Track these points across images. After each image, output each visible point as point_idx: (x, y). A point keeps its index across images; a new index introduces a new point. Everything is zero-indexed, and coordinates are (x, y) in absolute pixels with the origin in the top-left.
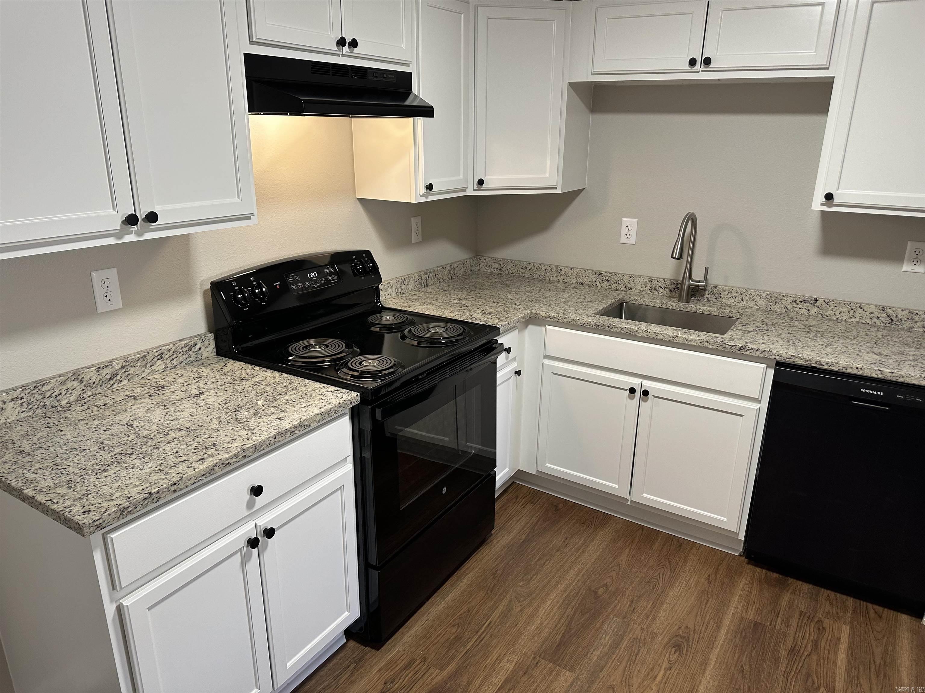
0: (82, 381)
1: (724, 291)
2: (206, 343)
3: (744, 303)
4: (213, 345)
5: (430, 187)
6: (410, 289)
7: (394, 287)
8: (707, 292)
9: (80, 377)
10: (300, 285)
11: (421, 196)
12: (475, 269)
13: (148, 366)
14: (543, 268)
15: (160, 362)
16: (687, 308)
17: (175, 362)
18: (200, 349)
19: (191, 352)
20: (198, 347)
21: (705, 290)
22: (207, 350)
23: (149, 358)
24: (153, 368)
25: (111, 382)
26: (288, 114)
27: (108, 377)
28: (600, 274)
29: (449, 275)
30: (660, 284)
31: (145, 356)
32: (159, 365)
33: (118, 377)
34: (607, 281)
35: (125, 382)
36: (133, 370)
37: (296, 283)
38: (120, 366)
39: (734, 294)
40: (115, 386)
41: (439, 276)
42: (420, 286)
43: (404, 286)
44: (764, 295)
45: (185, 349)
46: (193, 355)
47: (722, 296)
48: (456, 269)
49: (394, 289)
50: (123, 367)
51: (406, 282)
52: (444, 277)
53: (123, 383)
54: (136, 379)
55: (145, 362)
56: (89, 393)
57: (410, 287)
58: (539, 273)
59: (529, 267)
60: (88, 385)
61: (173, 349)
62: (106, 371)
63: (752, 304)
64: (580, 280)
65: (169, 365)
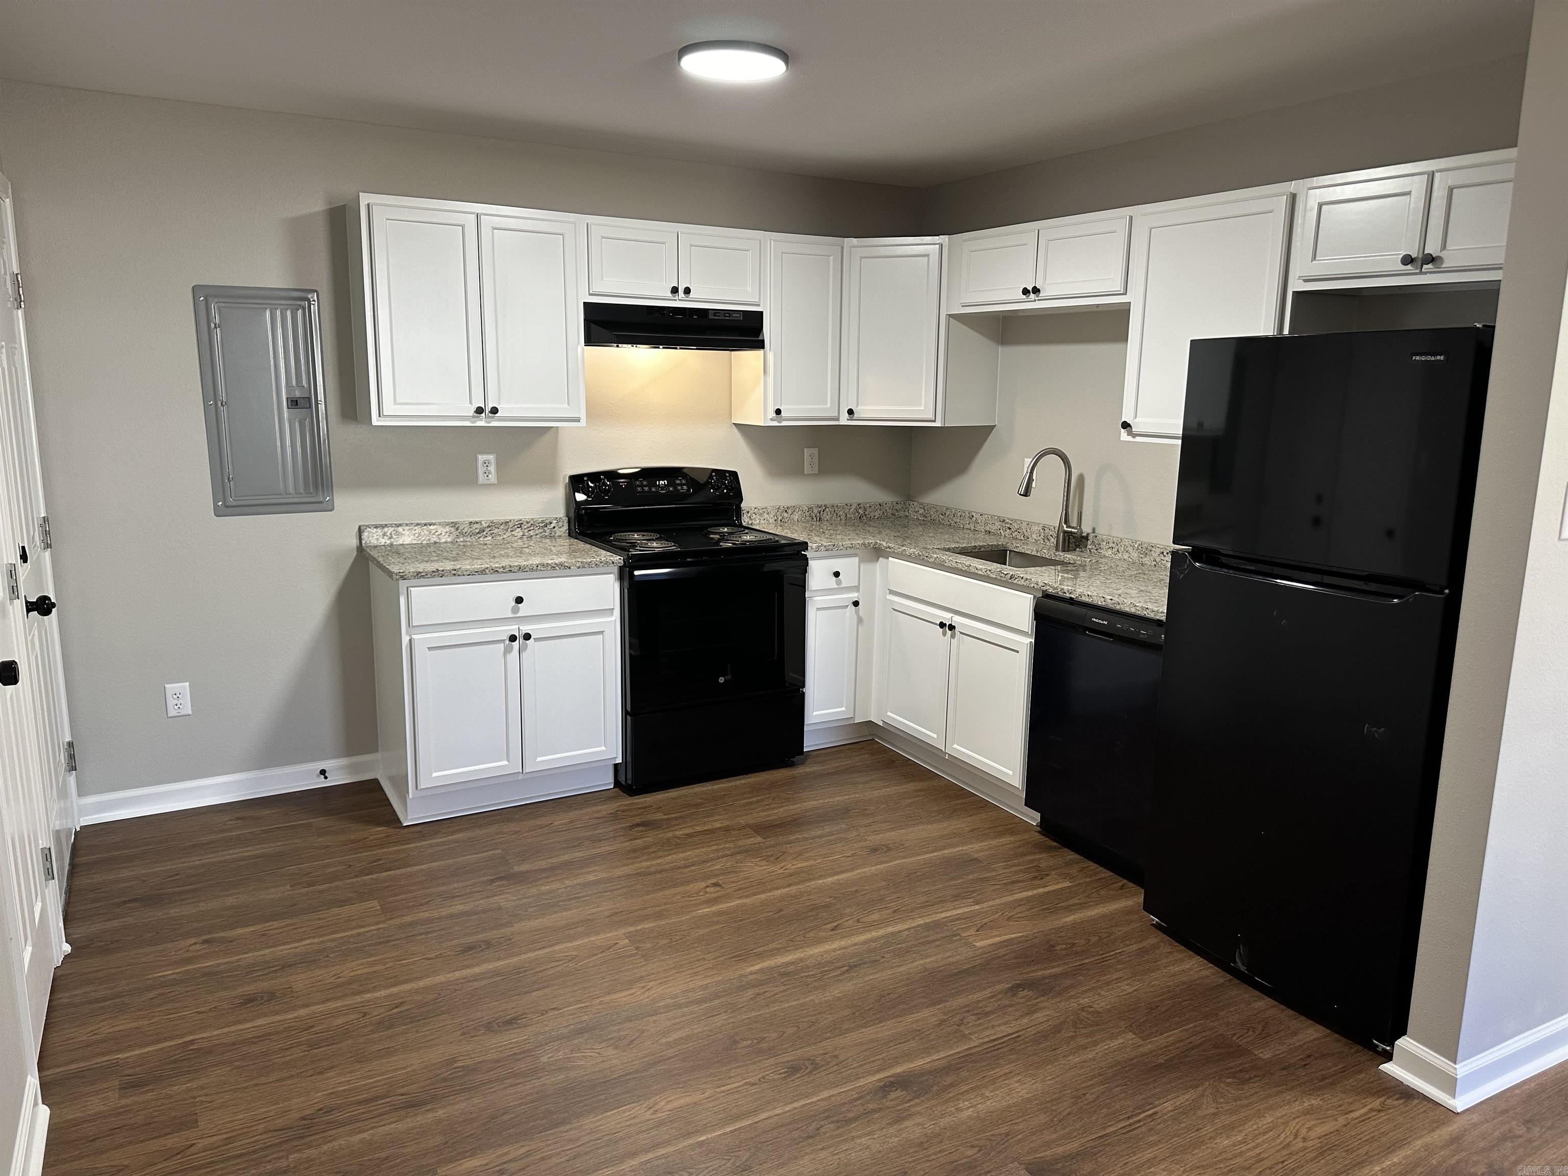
0: (457, 529)
1: (1103, 541)
2: (561, 524)
3: (1120, 555)
4: (566, 527)
5: (778, 412)
6: (796, 520)
7: (773, 513)
8: (1089, 542)
9: (457, 526)
10: (646, 489)
11: (772, 420)
12: (901, 513)
13: (509, 530)
14: (959, 514)
15: (519, 530)
16: (1056, 556)
17: (531, 533)
18: (554, 527)
19: (546, 529)
20: (552, 526)
21: (1088, 540)
22: (561, 529)
23: (511, 524)
24: (513, 533)
25: (479, 535)
26: (661, 347)
27: (477, 531)
28: (1004, 521)
29: (857, 514)
30: (1051, 533)
31: (507, 522)
32: (518, 533)
33: (485, 533)
34: (1010, 529)
35: (490, 538)
36: (496, 530)
37: (642, 486)
38: (487, 525)
39: (1111, 545)
40: (481, 539)
41: (841, 513)
42: (810, 519)
43: (786, 515)
44: (1136, 546)
45: (541, 525)
46: (548, 531)
47: (1102, 547)
48: (868, 510)
49: (771, 516)
50: (489, 526)
51: (790, 511)
52: (848, 516)
53: (487, 539)
54: (498, 538)
55: (507, 527)
56: (462, 539)
57: (796, 517)
58: (955, 519)
59: (948, 513)
60: (461, 533)
61: (532, 522)
62: (476, 526)
63: (1126, 556)
64: (987, 529)
65: (526, 534)
